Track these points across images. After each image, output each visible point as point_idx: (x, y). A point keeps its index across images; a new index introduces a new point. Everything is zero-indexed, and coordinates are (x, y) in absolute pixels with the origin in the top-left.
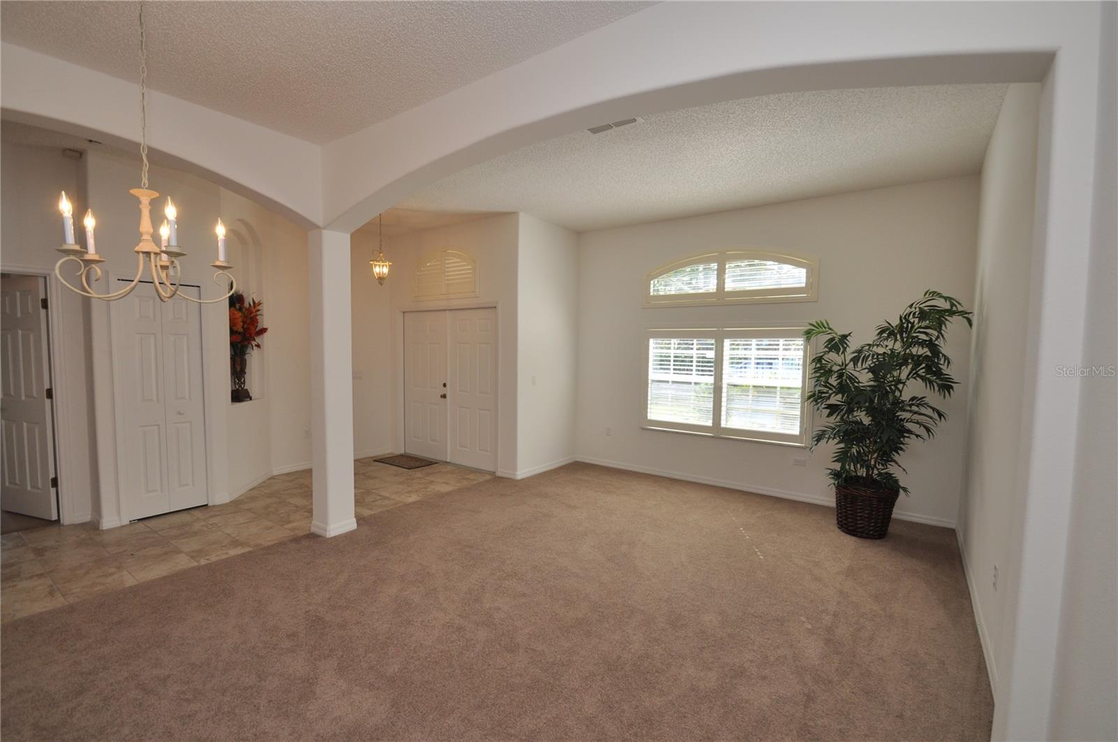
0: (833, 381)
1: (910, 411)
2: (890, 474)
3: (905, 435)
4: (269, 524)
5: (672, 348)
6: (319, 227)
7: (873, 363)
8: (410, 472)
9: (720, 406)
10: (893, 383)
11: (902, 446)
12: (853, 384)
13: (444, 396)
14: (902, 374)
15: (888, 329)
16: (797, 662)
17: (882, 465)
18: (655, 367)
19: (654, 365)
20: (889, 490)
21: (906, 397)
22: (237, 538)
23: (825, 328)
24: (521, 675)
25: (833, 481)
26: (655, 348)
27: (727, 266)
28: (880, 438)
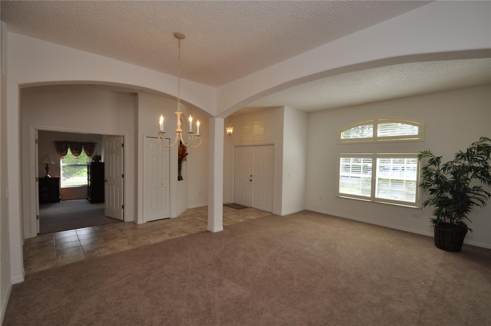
0: (433, 178)
1: (473, 193)
2: (463, 222)
3: (471, 204)
4: (192, 226)
5: (351, 162)
6: (214, 117)
7: (453, 170)
8: (238, 210)
9: (375, 188)
10: (464, 180)
11: (469, 209)
12: (443, 180)
13: (251, 180)
14: (468, 176)
15: (461, 155)
16: (416, 298)
17: (459, 218)
18: (343, 170)
19: (342, 169)
20: (463, 230)
21: (471, 186)
22: (183, 230)
23: (429, 154)
24: (297, 288)
25: (433, 224)
26: (343, 162)
27: (378, 126)
28: (457, 205)
